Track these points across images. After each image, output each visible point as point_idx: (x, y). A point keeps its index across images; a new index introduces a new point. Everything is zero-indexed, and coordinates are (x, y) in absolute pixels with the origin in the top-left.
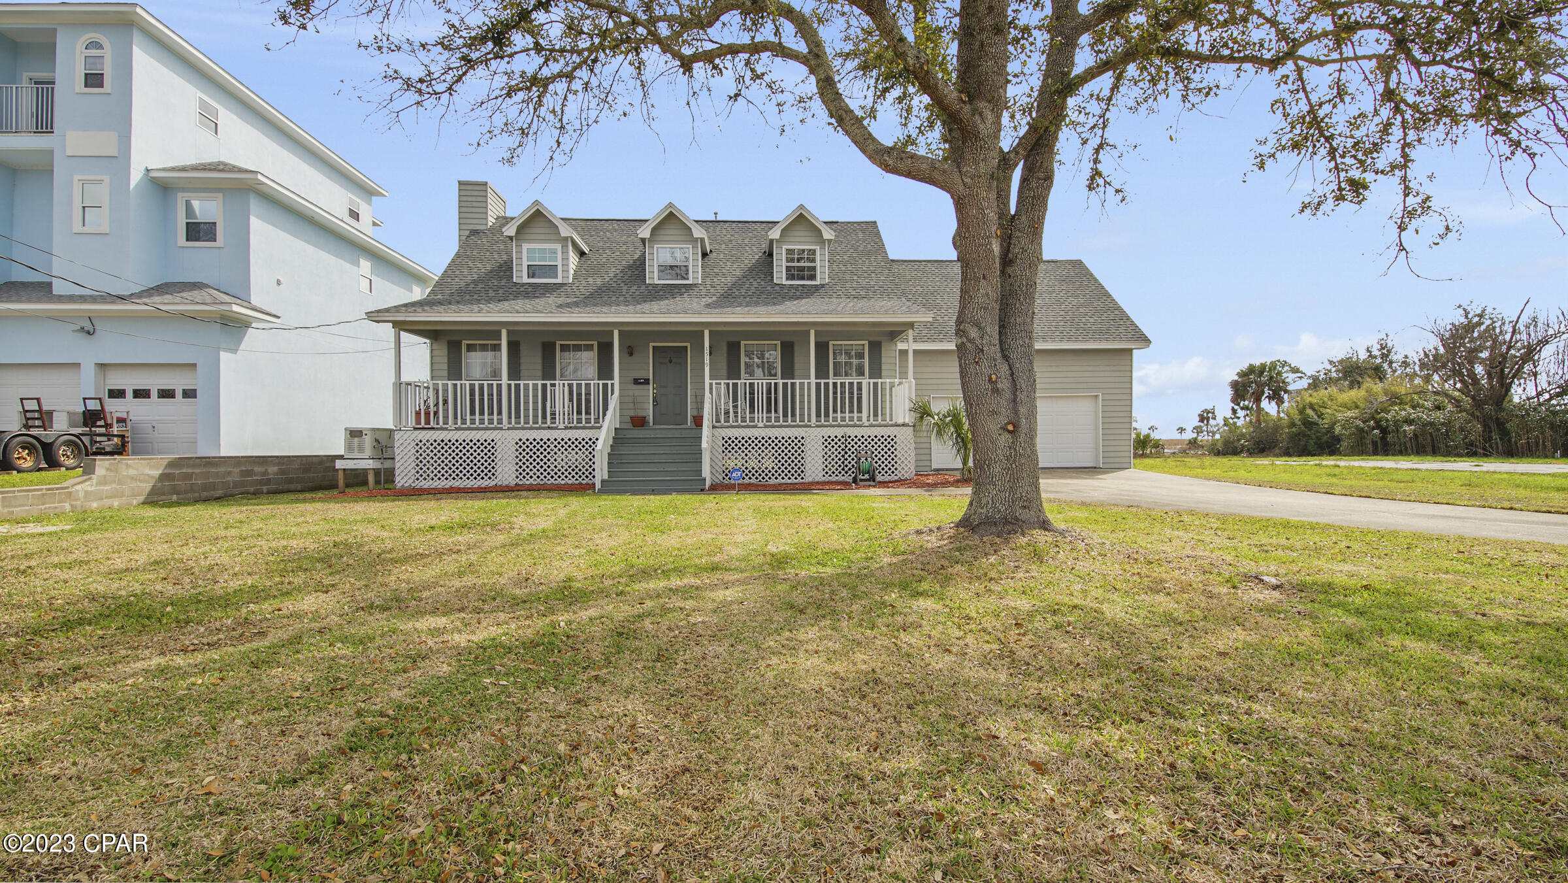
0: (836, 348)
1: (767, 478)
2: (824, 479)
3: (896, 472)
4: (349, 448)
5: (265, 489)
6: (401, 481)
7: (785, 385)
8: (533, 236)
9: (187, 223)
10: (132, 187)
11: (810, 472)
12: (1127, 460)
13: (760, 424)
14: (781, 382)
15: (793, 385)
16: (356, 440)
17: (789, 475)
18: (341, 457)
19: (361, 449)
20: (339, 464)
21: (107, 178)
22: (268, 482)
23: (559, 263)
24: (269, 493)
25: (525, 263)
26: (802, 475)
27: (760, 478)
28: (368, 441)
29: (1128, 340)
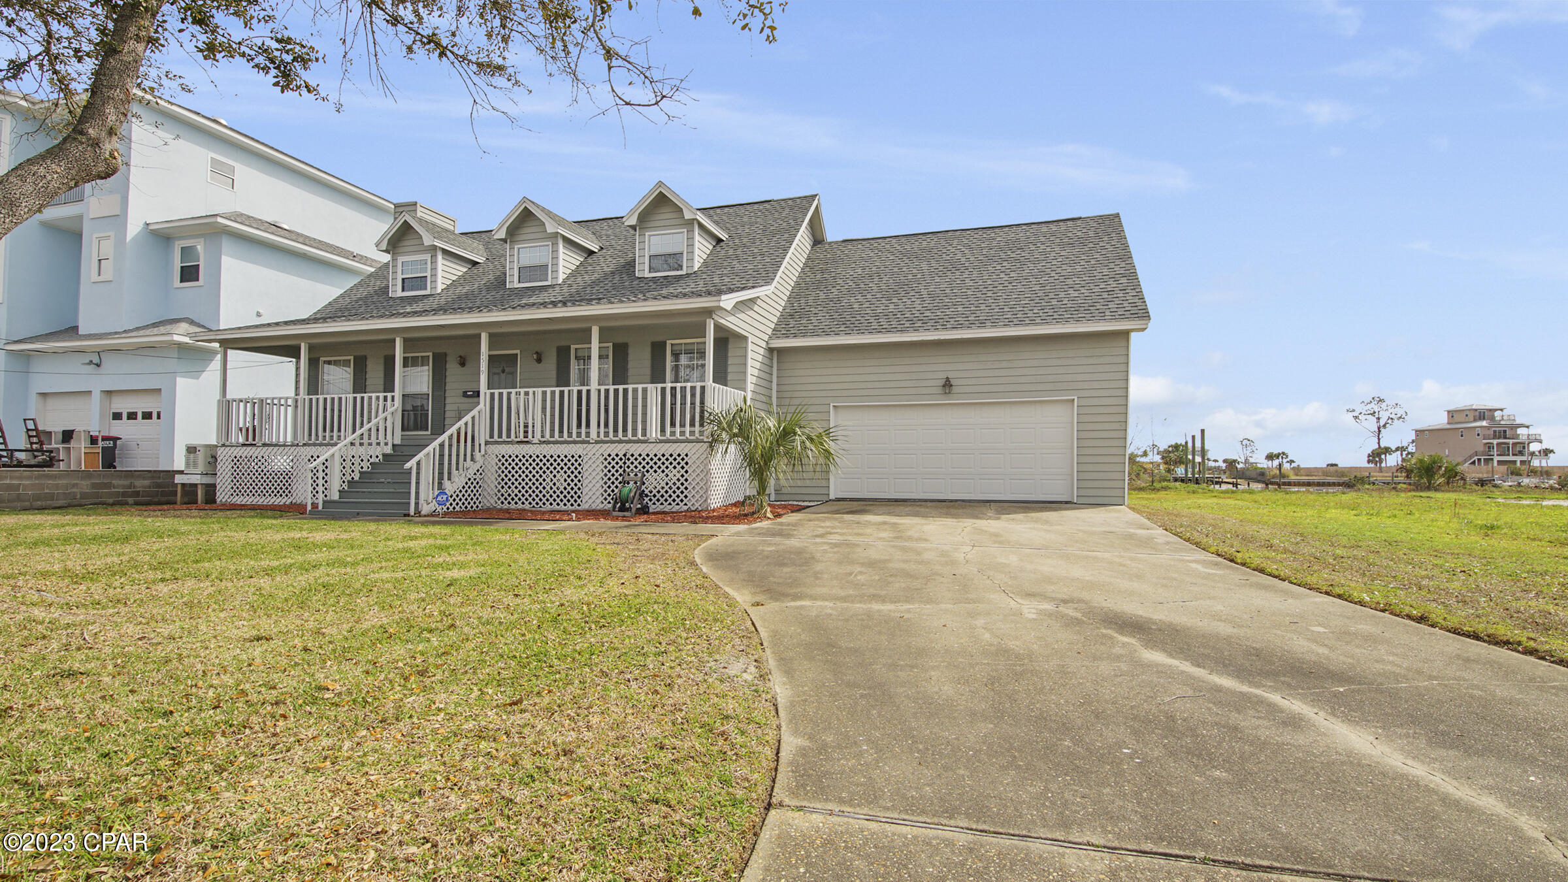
0: (675, 348)
1: (541, 504)
2: (601, 506)
3: (685, 501)
4: (187, 464)
5: (131, 500)
6: (222, 496)
7: (616, 391)
8: (406, 249)
9: (182, 267)
10: (128, 239)
11: (587, 498)
12: (1118, 492)
13: (535, 441)
14: (612, 388)
15: (625, 391)
16: (192, 455)
17: (565, 501)
18: (181, 472)
19: (195, 465)
20: (178, 479)
21: (112, 234)
22: (137, 494)
23: (428, 274)
24: (136, 504)
25: (400, 277)
26: (579, 501)
27: (534, 503)
28: (201, 456)
29: (1123, 317)
